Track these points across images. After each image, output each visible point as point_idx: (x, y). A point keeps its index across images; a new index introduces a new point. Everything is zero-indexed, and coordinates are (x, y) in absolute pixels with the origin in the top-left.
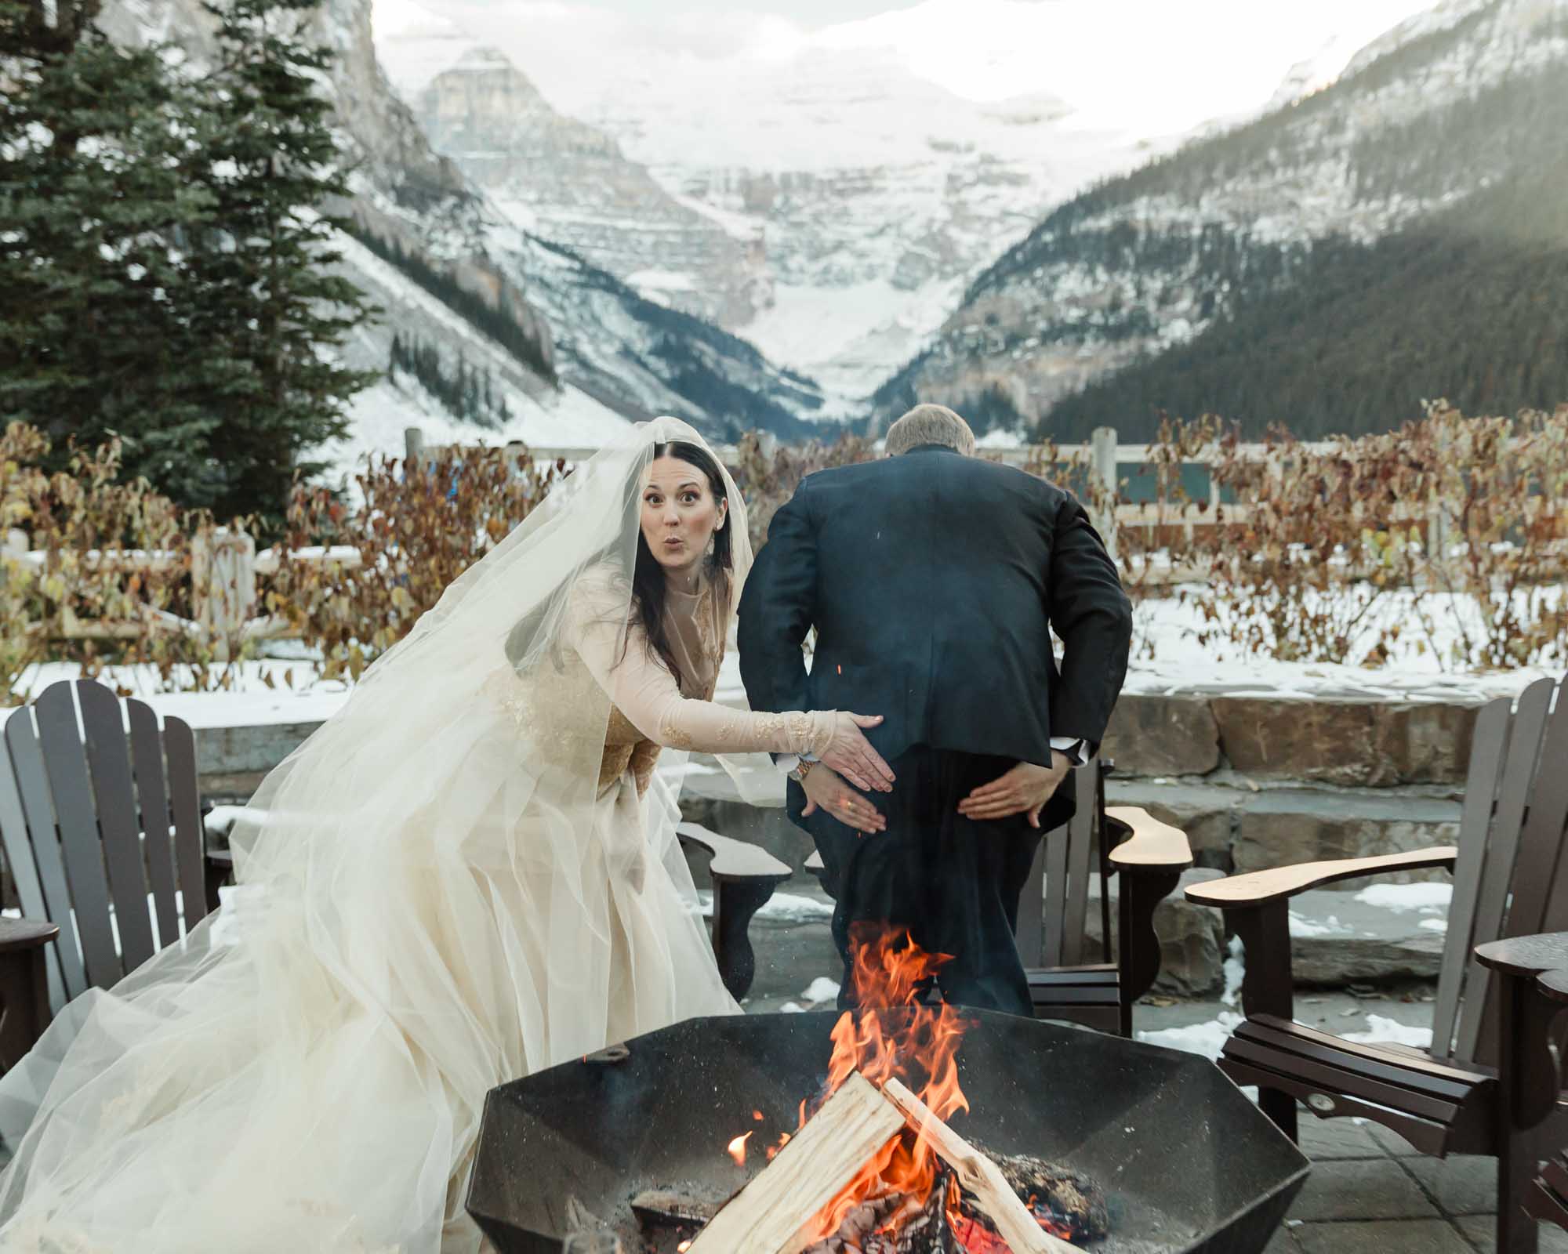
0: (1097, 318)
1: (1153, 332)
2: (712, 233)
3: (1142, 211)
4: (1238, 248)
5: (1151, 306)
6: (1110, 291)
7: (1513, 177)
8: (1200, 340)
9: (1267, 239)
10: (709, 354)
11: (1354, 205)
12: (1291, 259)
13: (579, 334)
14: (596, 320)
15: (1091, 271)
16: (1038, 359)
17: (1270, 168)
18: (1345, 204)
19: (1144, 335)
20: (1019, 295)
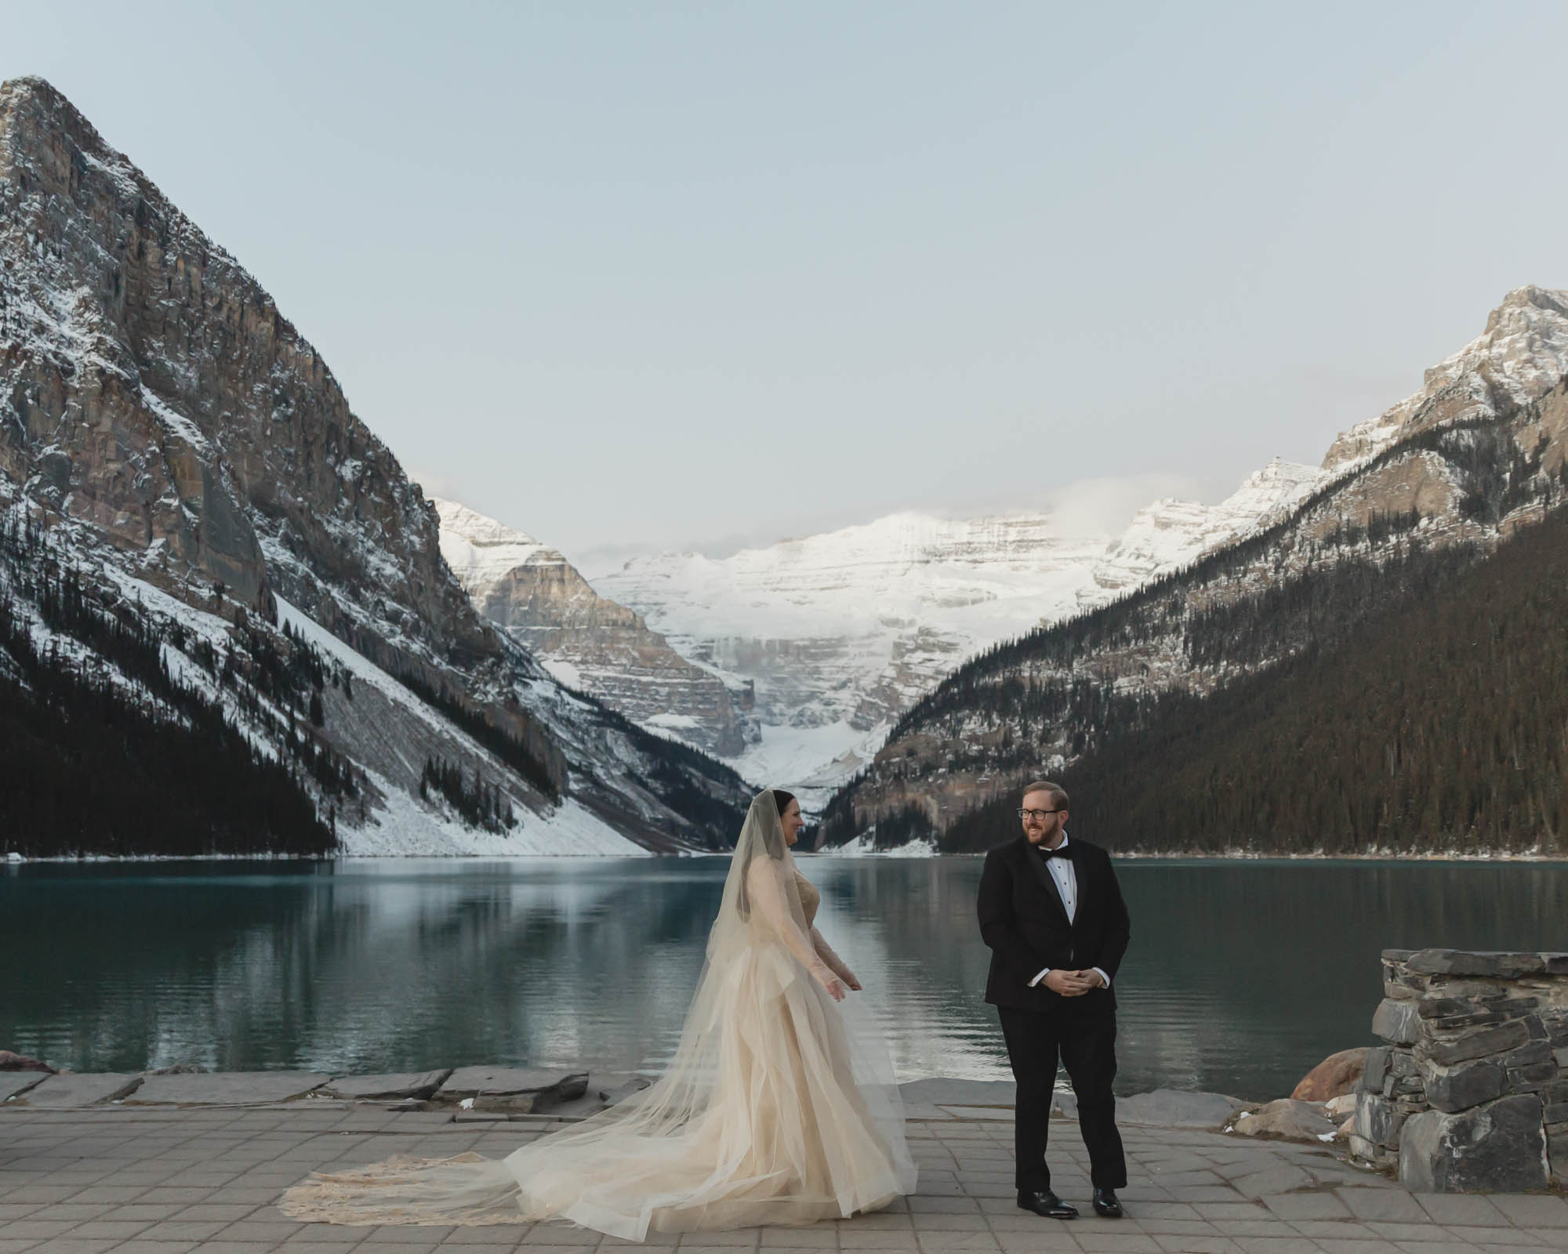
0: (993, 752)
1: (1037, 763)
3: (1026, 670)
4: (1102, 700)
5: (1035, 743)
6: (1002, 733)
7: (1313, 647)
8: (1074, 769)
9: (1124, 692)
10: (696, 777)
11: (1191, 668)
12: (1143, 709)
13: (593, 760)
14: (609, 750)
15: (988, 716)
16: (947, 783)
17: (1126, 640)
18: (1184, 668)
19: (1030, 765)
20: (932, 734)
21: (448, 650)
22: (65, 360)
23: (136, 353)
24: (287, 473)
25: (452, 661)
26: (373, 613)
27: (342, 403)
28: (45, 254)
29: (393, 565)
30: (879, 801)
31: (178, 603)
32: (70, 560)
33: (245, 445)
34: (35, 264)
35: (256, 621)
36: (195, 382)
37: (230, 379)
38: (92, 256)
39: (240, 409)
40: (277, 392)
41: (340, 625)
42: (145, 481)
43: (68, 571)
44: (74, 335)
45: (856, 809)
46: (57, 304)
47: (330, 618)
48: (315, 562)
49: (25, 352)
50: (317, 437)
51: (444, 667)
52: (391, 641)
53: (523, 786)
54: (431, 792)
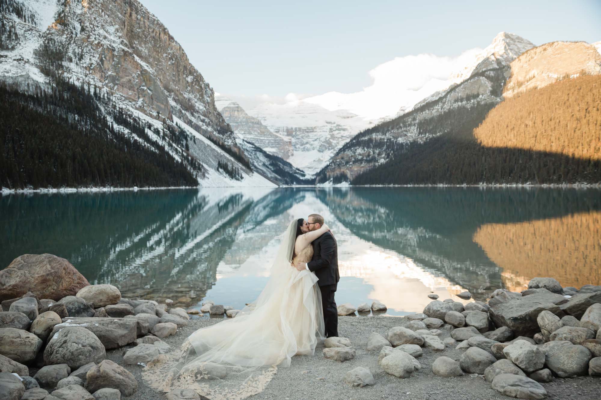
0: (365, 158)
1: (377, 161)
2: (281, 140)
3: (374, 136)
4: (394, 144)
5: (376, 156)
6: (368, 152)
7: (452, 130)
8: (387, 163)
9: (400, 142)
10: (281, 165)
11: (419, 135)
12: (406, 147)
13: (254, 161)
14: (258, 158)
16: (352, 166)
17: (401, 127)
18: (417, 135)
19: (375, 162)
20: (348, 153)
21: (217, 130)
22: (112, 47)
23: (130, 45)
24: (173, 80)
25: (219, 133)
26: (197, 120)
27: (187, 60)
28: (105, 15)
29: (202, 106)
30: (333, 171)
31: (147, 117)
32: (119, 105)
33: (162, 72)
34: (102, 18)
35: (168, 122)
36: (147, 54)
37: (157, 52)
38: (117, 16)
39: (160, 61)
40: (170, 56)
41: (190, 123)
42: (137, 82)
43: (119, 108)
44: (114, 39)
45: (327, 174)
46: (109, 30)
47: (187, 121)
48: (181, 105)
49: (102, 45)
50: (181, 69)
51: (217, 135)
52: (202, 127)
53: (244, 168)
54: (220, 169)
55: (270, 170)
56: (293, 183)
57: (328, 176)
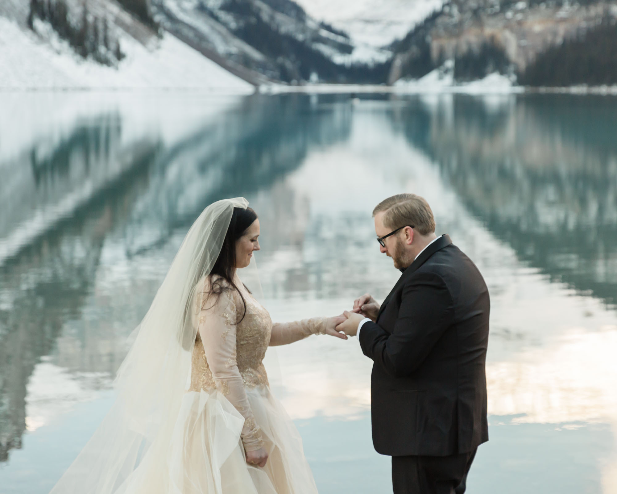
16: (526, 18)
30: (457, 36)
53: (127, 18)
54: (39, 24)
55: (223, 30)
56: (306, 77)
57: (435, 53)
